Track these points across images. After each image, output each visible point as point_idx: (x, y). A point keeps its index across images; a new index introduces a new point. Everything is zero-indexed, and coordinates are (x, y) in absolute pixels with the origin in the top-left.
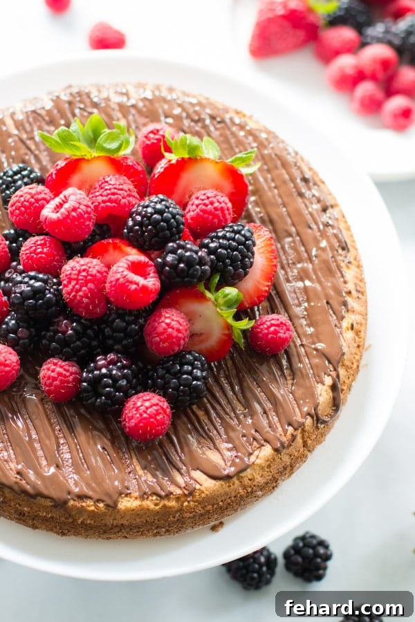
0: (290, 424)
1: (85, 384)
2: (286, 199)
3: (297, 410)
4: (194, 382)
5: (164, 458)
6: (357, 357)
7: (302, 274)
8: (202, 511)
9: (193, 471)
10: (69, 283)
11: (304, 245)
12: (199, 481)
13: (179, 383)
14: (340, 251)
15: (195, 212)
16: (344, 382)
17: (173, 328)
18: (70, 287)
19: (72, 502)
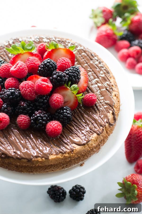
0: (101, 126)
1: (32, 121)
2: (87, 61)
3: (103, 122)
4: (68, 115)
5: (62, 141)
6: (119, 105)
7: (96, 82)
8: (77, 157)
9: (72, 144)
10: (23, 89)
11: (95, 74)
12: (75, 147)
13: (63, 116)
14: (107, 74)
15: (60, 64)
16: (116, 112)
17: (59, 98)
18: (23, 90)
19: (33, 159)
